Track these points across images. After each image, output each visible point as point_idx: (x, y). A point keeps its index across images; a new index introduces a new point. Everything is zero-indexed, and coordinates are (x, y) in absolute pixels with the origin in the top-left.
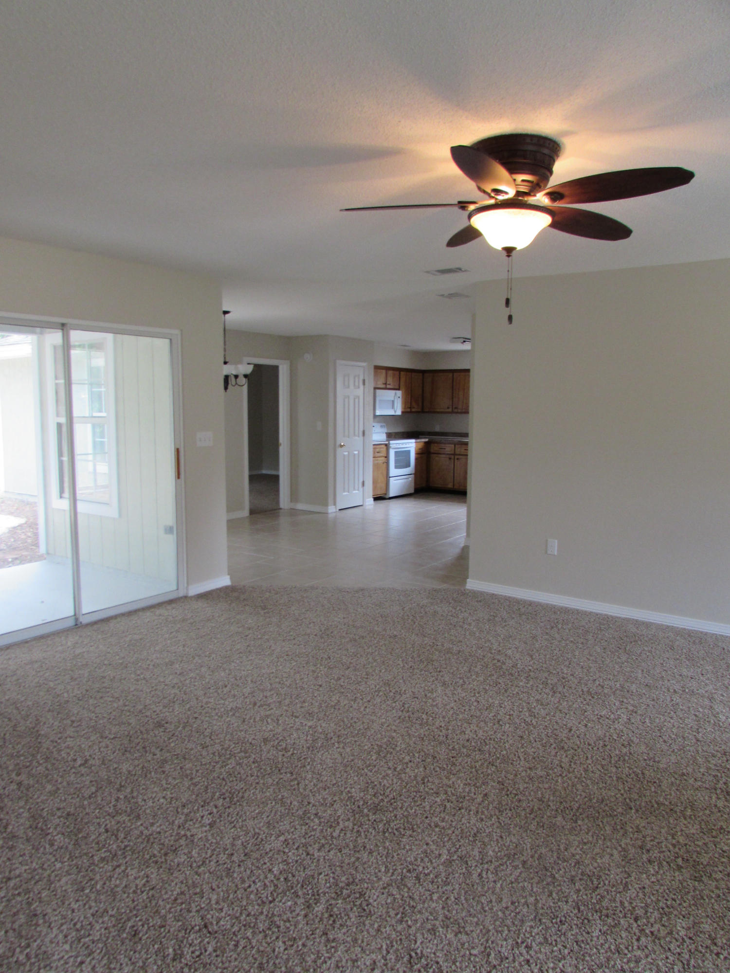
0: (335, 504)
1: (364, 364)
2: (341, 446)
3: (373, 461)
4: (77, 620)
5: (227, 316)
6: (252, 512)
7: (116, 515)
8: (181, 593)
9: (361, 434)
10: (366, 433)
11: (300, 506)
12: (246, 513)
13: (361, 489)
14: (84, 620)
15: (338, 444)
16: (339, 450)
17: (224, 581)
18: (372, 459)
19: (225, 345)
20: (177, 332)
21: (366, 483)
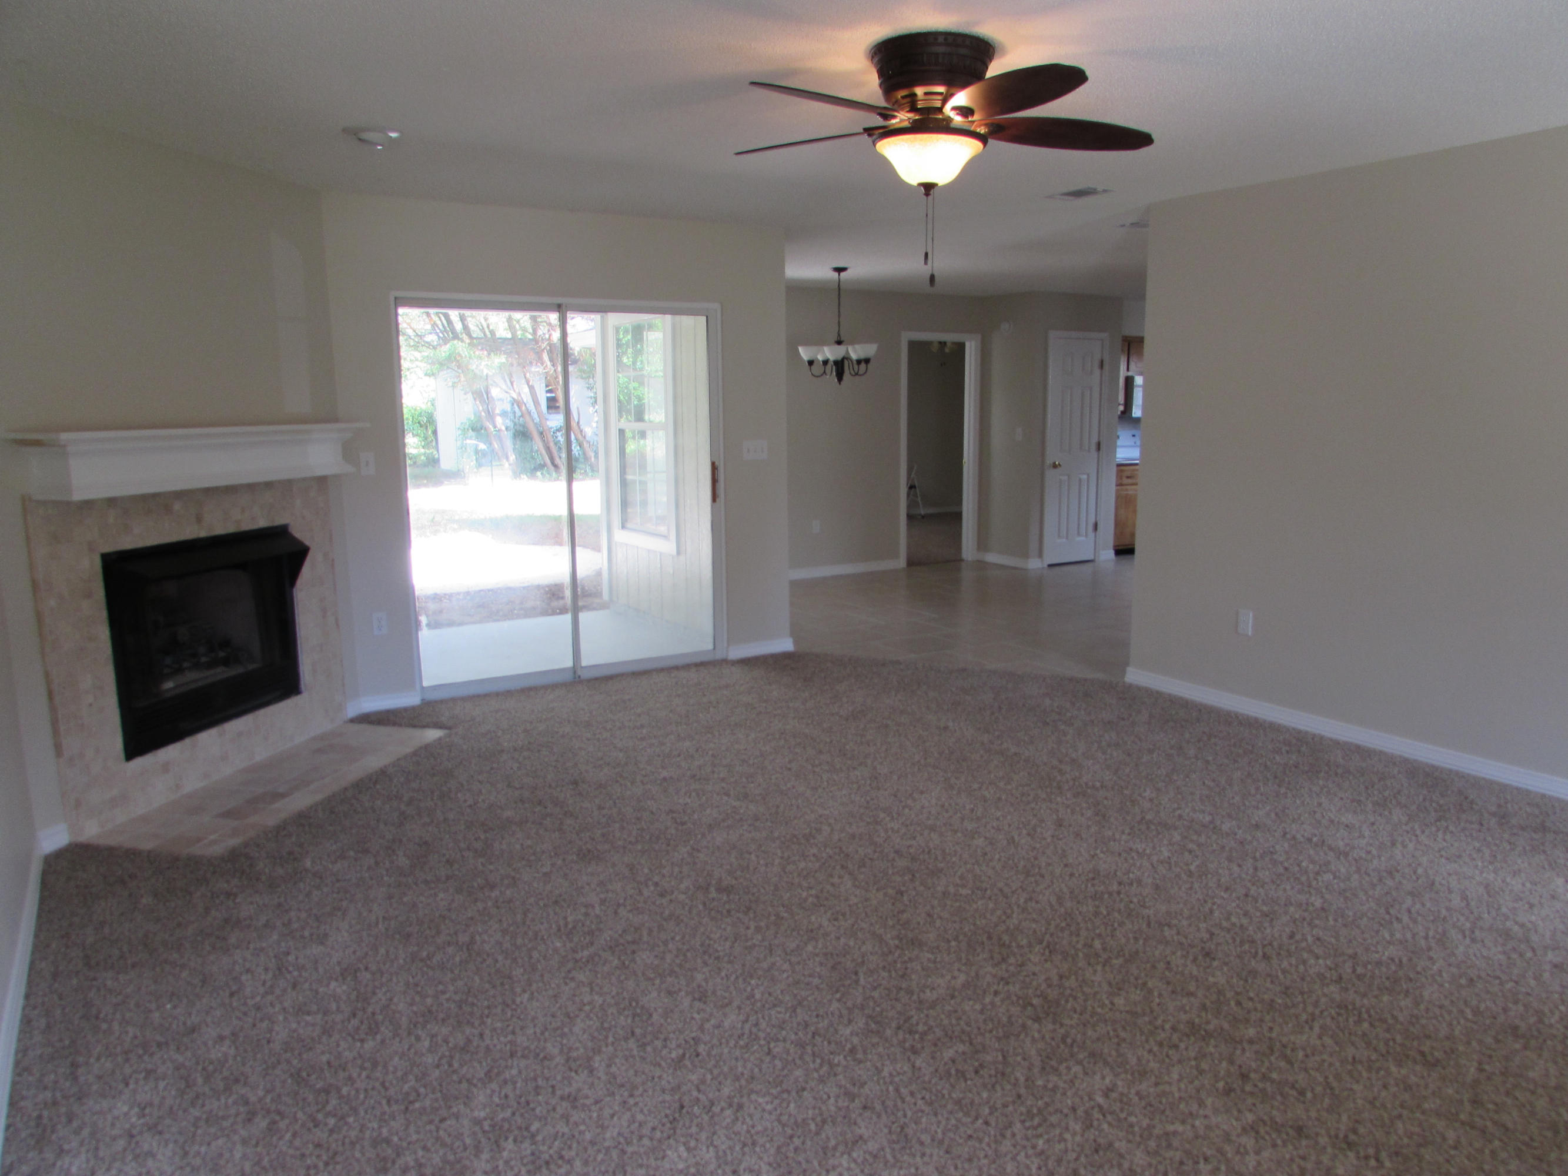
0: (1040, 555)
1: (1104, 335)
2: (1055, 466)
3: (1117, 491)
4: (575, 672)
5: (843, 274)
6: (911, 563)
7: (674, 552)
8: (719, 655)
9: (1094, 447)
10: (1103, 446)
11: (992, 558)
12: (901, 563)
13: (1091, 534)
14: (585, 675)
15: (1049, 461)
16: (1050, 474)
17: (785, 645)
18: (1114, 488)
19: (839, 316)
20: (716, 306)
21: (1100, 527)
